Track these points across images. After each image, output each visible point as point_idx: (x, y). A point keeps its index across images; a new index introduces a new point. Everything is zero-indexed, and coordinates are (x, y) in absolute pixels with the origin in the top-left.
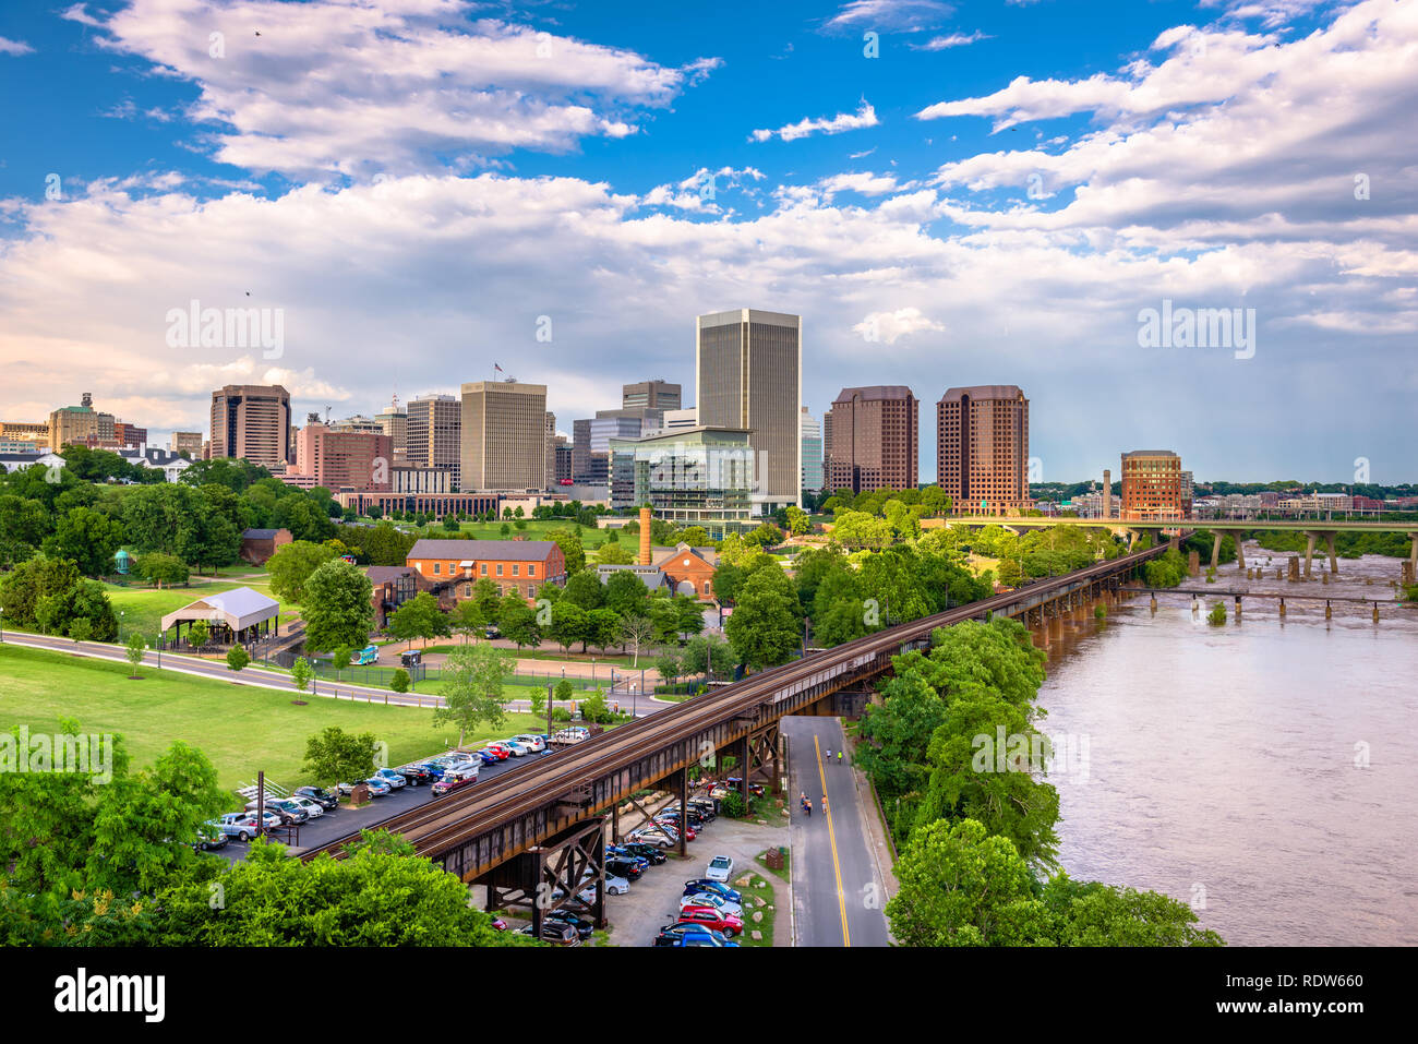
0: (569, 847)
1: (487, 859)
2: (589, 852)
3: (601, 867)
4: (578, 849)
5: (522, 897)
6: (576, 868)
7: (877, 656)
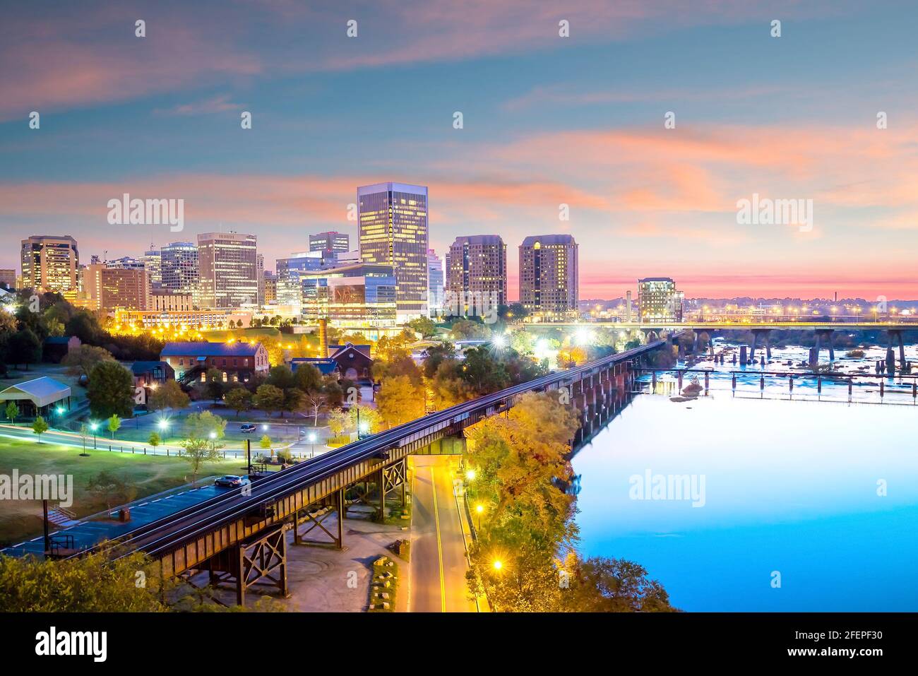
0: (260, 544)
1: (203, 552)
2: (274, 546)
3: (283, 556)
4: (266, 545)
5: (230, 577)
6: (265, 558)
7: (470, 415)
